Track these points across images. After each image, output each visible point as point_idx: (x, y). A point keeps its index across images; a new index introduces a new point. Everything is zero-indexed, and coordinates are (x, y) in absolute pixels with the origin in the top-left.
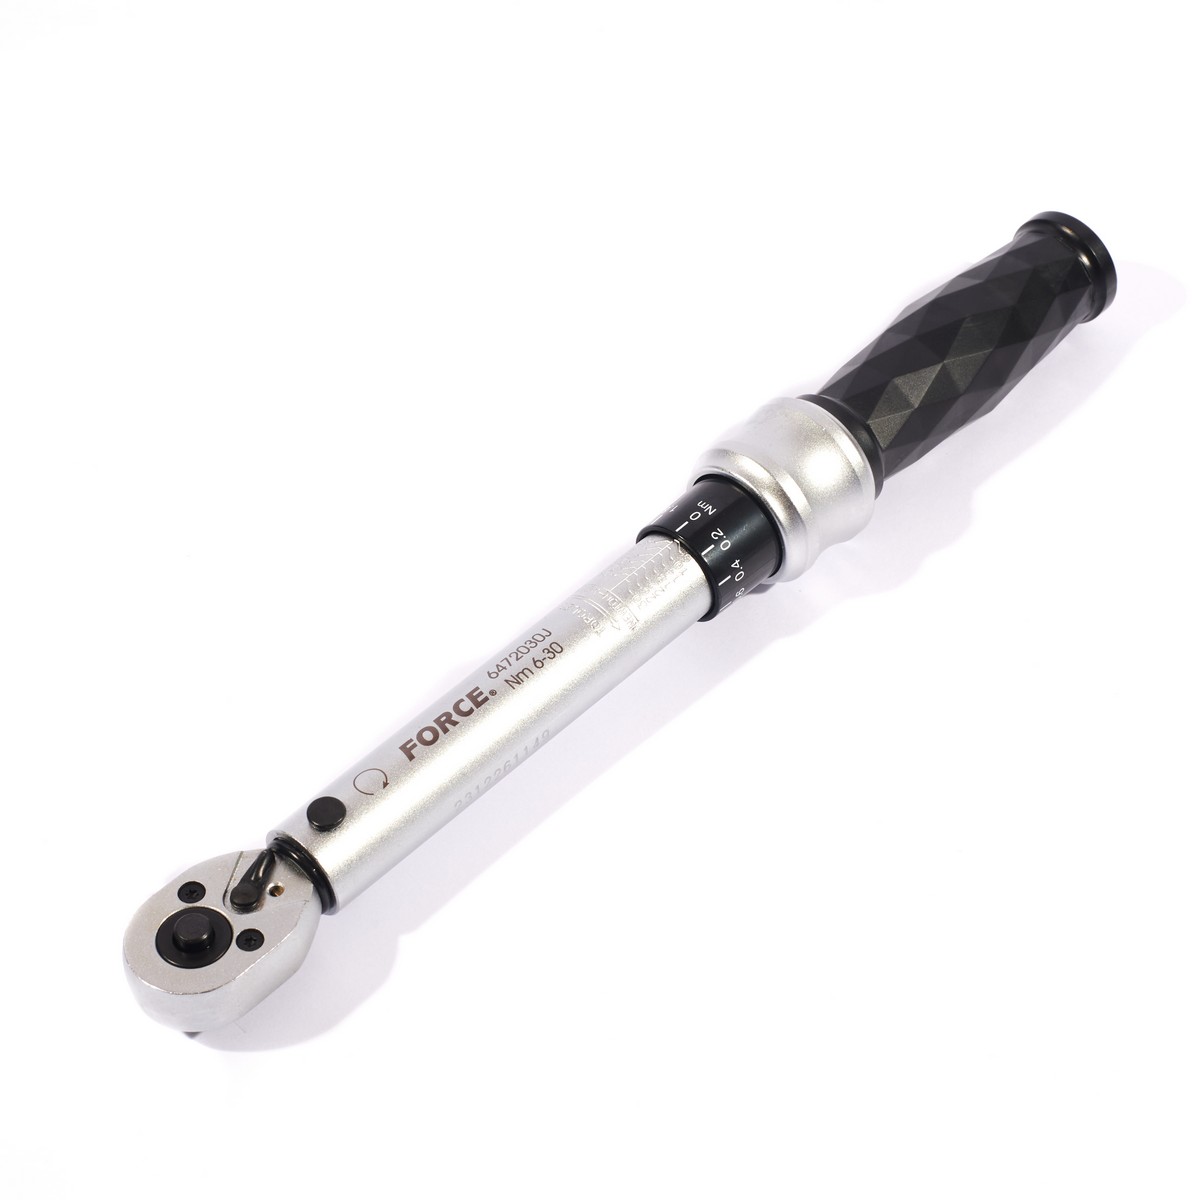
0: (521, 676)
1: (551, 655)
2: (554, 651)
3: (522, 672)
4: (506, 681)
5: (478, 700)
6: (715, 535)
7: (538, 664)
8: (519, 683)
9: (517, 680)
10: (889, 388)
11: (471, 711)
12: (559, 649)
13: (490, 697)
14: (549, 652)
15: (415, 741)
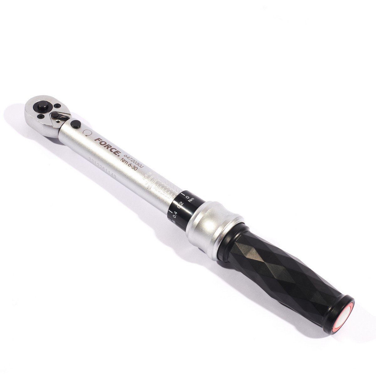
0: (125, 162)
1: (133, 168)
2: (134, 168)
3: (126, 162)
4: (123, 158)
5: (116, 153)
6: (181, 203)
7: (130, 165)
8: (123, 161)
9: (123, 160)
10: (250, 247)
11: (112, 151)
12: (135, 169)
13: (117, 155)
14: (134, 167)
15: (101, 141)
